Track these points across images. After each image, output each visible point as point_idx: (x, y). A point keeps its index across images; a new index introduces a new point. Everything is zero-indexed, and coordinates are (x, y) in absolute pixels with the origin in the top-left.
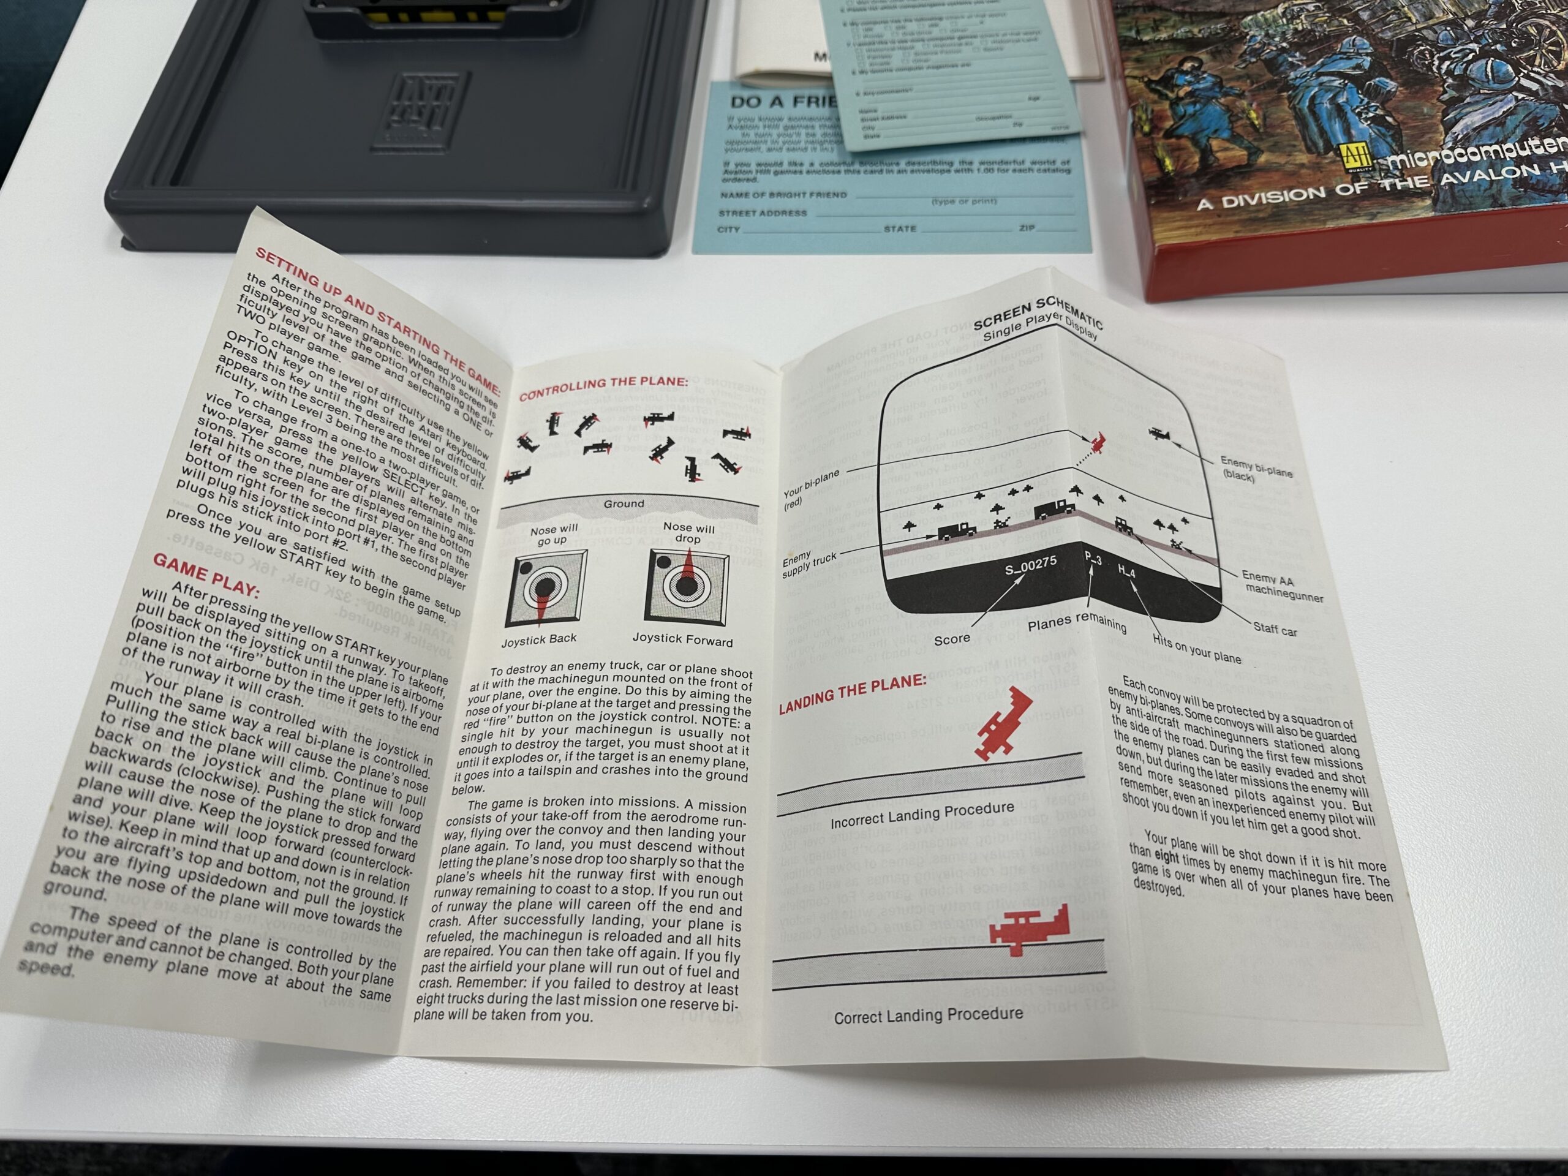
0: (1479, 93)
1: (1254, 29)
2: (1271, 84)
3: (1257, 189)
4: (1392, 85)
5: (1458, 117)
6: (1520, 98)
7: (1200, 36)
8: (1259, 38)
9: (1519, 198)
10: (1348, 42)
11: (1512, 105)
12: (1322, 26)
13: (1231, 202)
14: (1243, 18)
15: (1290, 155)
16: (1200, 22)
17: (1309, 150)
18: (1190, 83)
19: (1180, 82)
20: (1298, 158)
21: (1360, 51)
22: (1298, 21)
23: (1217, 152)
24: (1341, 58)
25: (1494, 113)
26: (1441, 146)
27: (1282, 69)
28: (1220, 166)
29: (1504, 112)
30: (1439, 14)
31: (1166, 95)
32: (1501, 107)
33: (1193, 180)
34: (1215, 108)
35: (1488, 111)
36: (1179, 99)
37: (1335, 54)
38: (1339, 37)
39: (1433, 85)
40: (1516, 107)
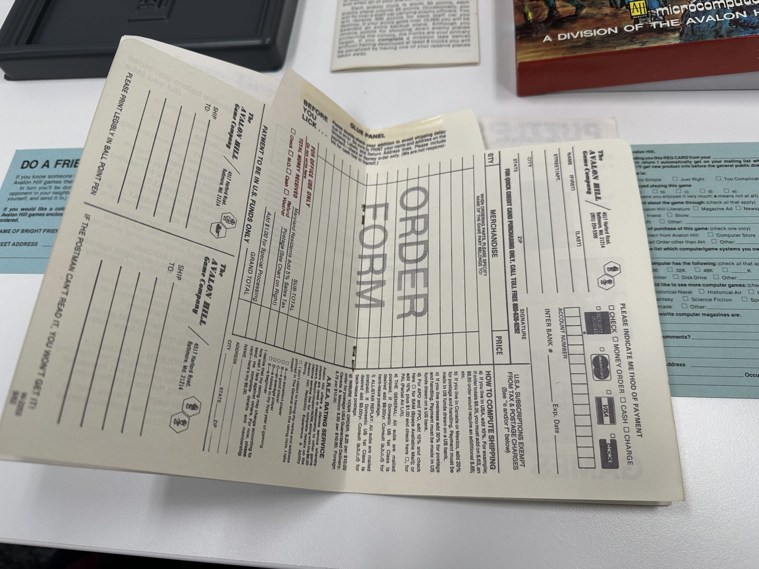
9: (732, 31)
13: (563, 37)
33: (542, 25)
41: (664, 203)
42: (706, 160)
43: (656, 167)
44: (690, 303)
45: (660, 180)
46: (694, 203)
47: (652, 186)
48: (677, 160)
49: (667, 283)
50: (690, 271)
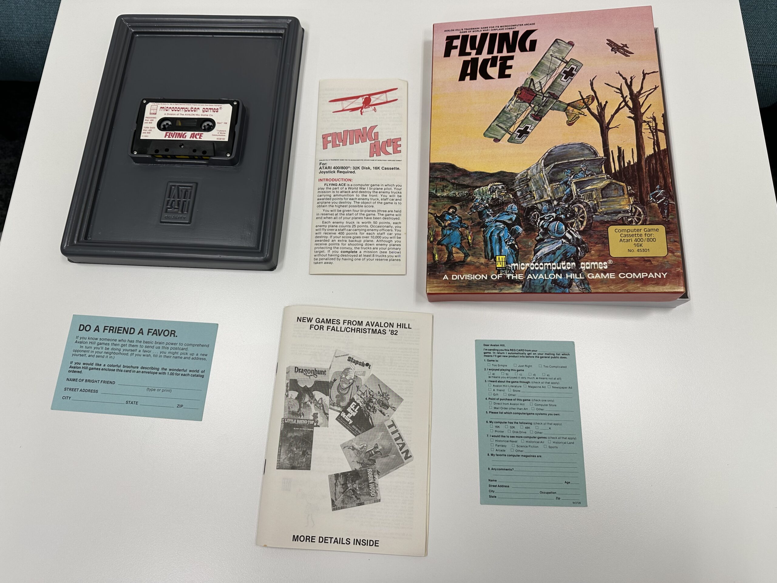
0: (550, 238)
1: (478, 195)
2: (479, 223)
3: (464, 273)
4: (520, 230)
5: (540, 248)
6: (564, 242)
7: (458, 196)
8: (479, 200)
9: (552, 288)
10: (510, 207)
11: (560, 245)
12: (502, 197)
14: (475, 189)
15: (478, 258)
16: (459, 189)
17: (486, 258)
18: (450, 219)
19: (447, 218)
20: (481, 260)
21: (513, 212)
22: (494, 194)
23: (454, 253)
24: (506, 214)
25: (553, 248)
26: (531, 261)
27: (484, 217)
28: (454, 260)
29: (557, 248)
30: (545, 196)
31: (441, 224)
32: (556, 245)
33: (443, 265)
34: (457, 233)
35: (551, 246)
36: (445, 226)
37: (504, 212)
38: (507, 203)
39: (535, 231)
40: (561, 246)
41: (507, 382)
42: (535, 352)
43: (505, 356)
44: (516, 448)
45: (506, 366)
46: (524, 382)
47: (501, 370)
48: (518, 352)
49: (504, 435)
50: (518, 427)
